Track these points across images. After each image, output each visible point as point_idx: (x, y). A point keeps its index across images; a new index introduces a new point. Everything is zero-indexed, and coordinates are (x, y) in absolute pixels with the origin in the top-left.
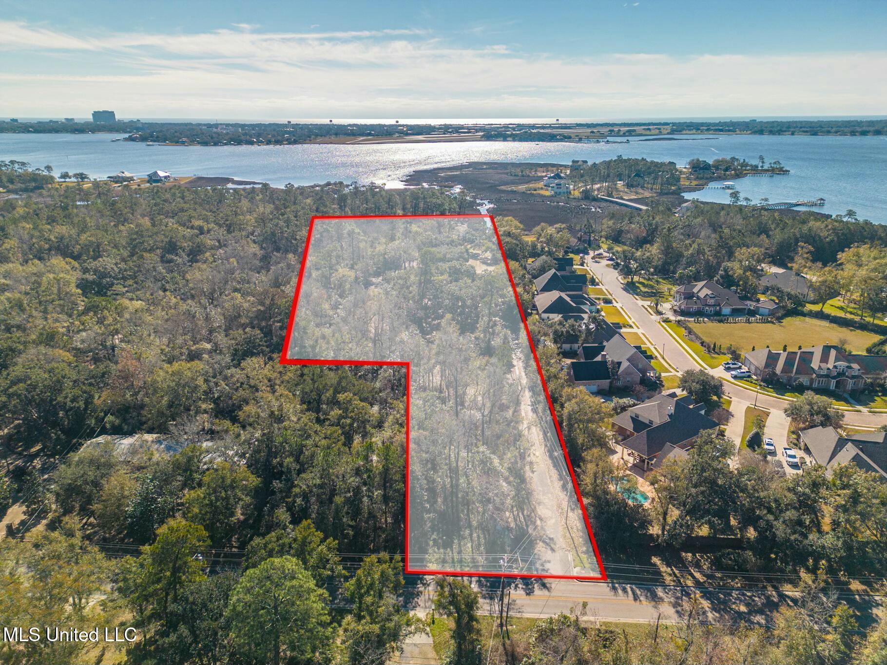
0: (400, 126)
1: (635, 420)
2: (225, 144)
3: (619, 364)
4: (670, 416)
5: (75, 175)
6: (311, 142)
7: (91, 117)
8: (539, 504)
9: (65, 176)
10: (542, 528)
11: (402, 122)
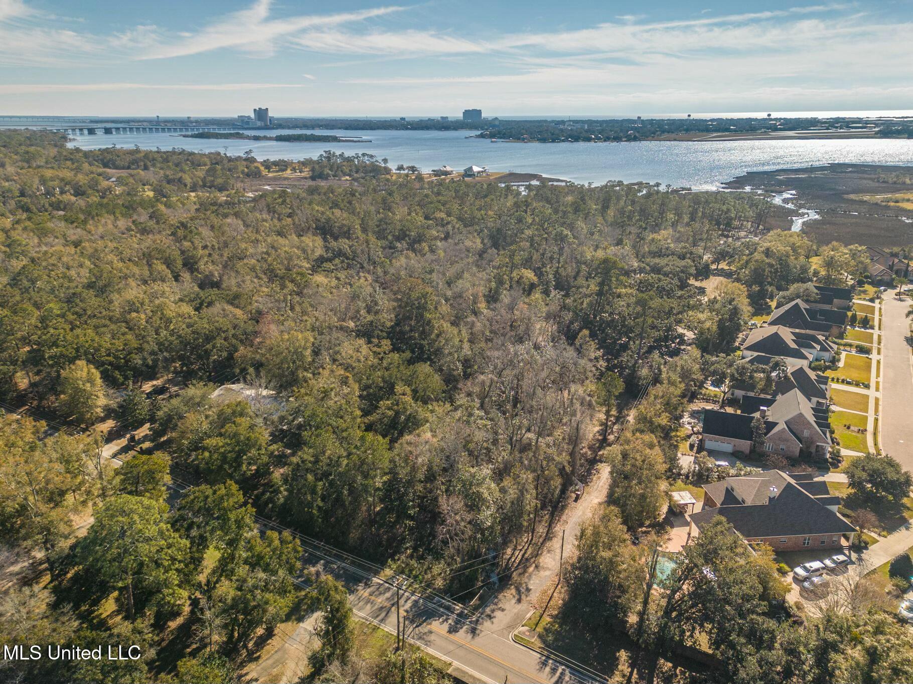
0: (772, 120)
1: (729, 493)
2: (563, 141)
3: (775, 424)
4: (771, 499)
5: (408, 168)
6: (654, 139)
7: (462, 115)
8: (549, 551)
9: (400, 168)
10: (530, 575)
11: (774, 115)
